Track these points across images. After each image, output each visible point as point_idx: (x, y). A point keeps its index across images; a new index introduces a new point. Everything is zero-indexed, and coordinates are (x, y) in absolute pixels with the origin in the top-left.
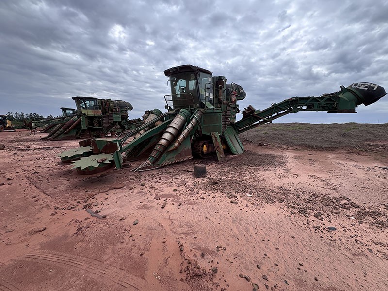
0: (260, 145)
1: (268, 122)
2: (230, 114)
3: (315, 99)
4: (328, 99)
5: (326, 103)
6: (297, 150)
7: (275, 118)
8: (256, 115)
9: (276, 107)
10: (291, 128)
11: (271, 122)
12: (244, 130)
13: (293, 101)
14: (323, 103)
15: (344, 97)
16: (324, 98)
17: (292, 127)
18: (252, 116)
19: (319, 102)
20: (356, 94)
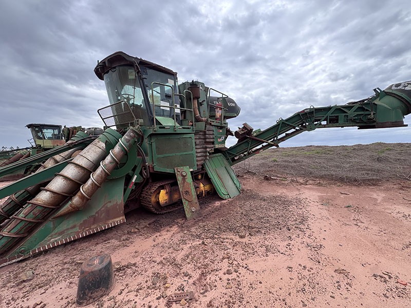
0: (267, 179)
1: (273, 145)
2: (212, 136)
3: (339, 109)
4: (359, 107)
5: (356, 113)
6: (319, 184)
7: (283, 139)
8: (256, 136)
9: (283, 123)
10: (306, 152)
11: (278, 146)
12: (240, 159)
13: (306, 114)
14: (351, 113)
15: (383, 104)
16: (352, 107)
17: (308, 151)
18: (250, 138)
19: (346, 112)
20: (402, 98)
